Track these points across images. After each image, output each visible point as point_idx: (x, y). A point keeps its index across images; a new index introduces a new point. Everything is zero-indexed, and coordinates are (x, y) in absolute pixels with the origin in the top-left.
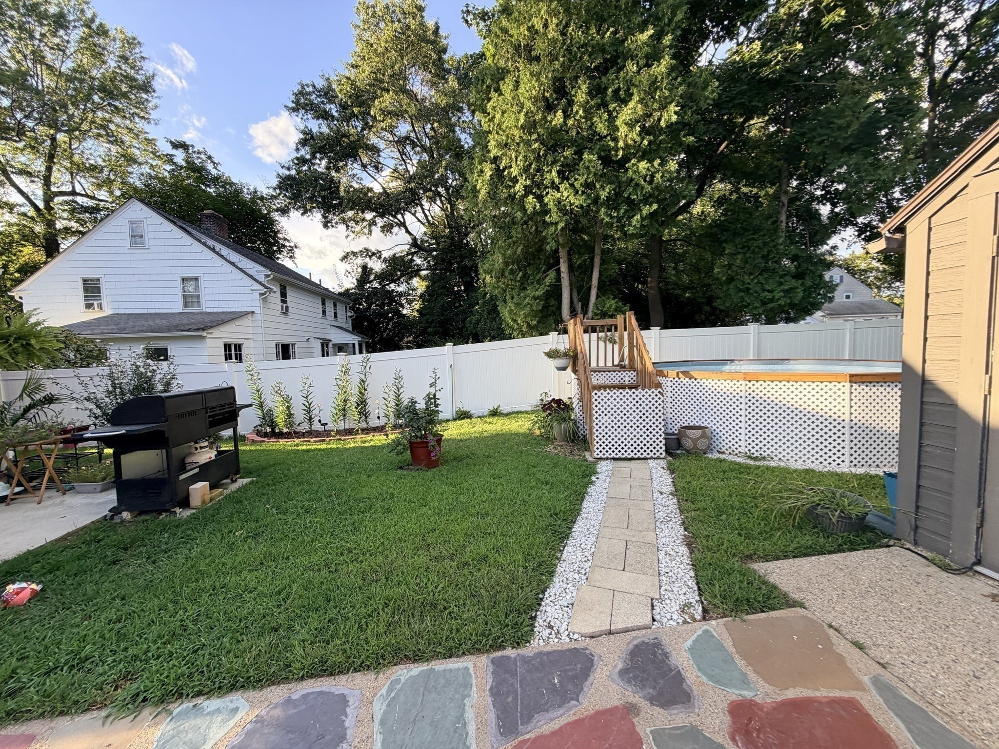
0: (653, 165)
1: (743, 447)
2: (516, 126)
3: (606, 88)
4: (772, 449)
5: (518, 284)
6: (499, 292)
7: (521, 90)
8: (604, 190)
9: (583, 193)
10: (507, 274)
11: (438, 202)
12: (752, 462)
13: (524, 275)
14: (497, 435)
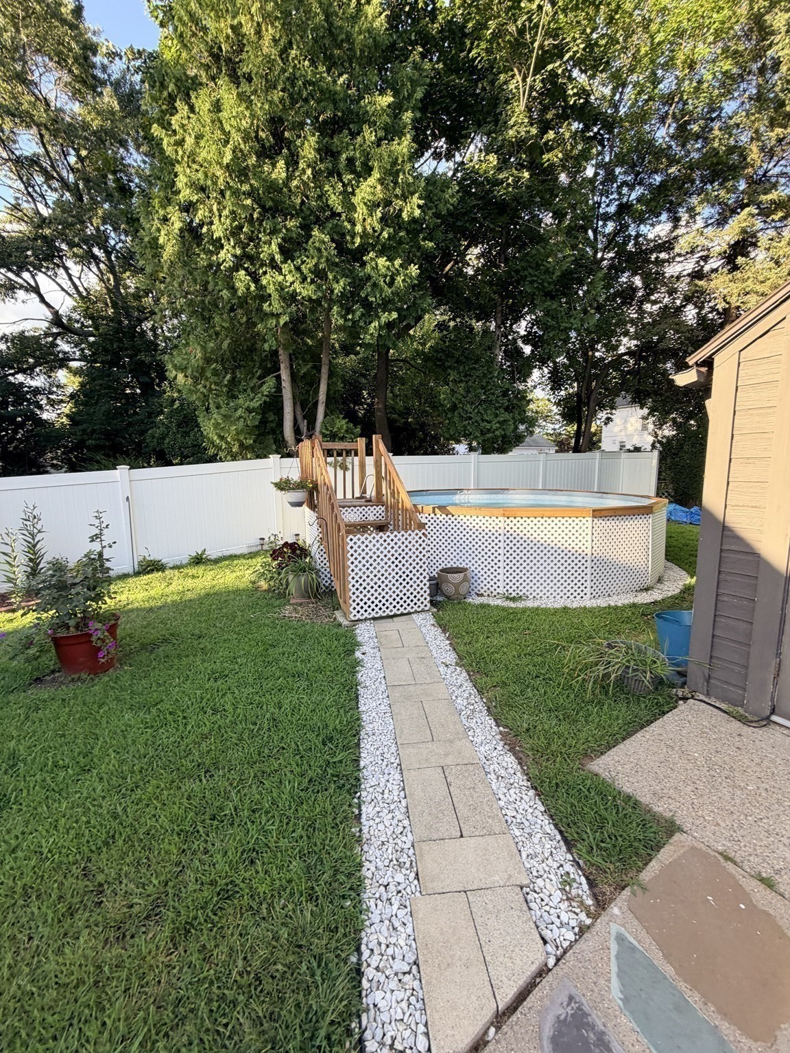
0: (393, 265)
1: (501, 588)
2: (218, 163)
3: (339, 153)
4: (528, 588)
5: (225, 390)
6: (198, 398)
7: (224, 115)
8: (337, 282)
9: (312, 282)
10: (209, 374)
11: (95, 269)
12: (512, 605)
13: (233, 379)
14: (208, 595)
